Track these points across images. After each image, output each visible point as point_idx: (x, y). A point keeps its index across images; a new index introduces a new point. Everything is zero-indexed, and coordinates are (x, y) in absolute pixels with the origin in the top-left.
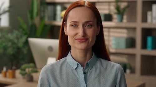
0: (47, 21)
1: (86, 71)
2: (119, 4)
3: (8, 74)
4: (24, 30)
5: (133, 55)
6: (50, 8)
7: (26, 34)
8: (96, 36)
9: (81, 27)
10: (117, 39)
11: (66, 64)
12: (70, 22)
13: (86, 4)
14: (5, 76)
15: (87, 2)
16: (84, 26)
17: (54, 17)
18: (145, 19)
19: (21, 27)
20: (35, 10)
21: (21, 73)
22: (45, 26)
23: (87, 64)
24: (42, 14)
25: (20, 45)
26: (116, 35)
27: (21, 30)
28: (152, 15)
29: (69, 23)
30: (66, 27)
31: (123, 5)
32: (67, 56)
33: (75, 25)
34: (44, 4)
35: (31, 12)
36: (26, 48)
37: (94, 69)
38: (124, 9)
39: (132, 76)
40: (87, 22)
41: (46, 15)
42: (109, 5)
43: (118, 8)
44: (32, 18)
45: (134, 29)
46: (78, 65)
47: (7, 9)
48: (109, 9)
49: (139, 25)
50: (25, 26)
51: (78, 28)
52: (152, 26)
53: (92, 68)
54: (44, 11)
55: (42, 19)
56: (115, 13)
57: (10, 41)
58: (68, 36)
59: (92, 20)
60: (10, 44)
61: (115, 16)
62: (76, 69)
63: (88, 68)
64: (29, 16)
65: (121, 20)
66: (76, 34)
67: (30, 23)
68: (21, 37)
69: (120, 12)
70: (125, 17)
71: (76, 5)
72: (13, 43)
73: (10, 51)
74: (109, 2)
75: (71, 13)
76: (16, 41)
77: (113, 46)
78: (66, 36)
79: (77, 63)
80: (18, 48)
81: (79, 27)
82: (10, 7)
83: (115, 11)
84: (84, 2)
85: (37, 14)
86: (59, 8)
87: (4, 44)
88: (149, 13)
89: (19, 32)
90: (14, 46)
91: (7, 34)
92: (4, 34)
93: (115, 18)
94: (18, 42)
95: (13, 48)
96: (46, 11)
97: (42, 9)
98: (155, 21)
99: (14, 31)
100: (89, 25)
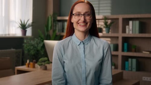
0: (57, 32)
2: (107, 21)
3: (30, 66)
6: (60, 24)
11: (72, 41)
12: (75, 12)
14: (28, 67)
17: (63, 30)
18: (124, 31)
19: (40, 37)
20: (50, 25)
22: (56, 36)
24: (54, 28)
25: (39, 48)
27: (40, 38)
28: (129, 28)
31: (109, 22)
35: (47, 26)
36: (43, 51)
40: (86, 12)
41: (57, 29)
43: (106, 23)
44: (47, 30)
45: (117, 38)
47: (31, 24)
49: (120, 35)
54: (56, 26)
56: (104, 27)
57: (32, 45)
58: (73, 23)
60: (32, 47)
61: (104, 29)
62: (79, 45)
64: (45, 29)
67: (46, 34)
68: (40, 43)
69: (108, 26)
70: (110, 30)
72: (34, 47)
73: (32, 52)
76: (36, 46)
80: (38, 51)
82: (33, 23)
85: (51, 27)
86: (66, 24)
87: (28, 48)
88: (127, 27)
89: (38, 40)
90: (35, 49)
91: (31, 41)
92: (28, 41)
93: (104, 31)
94: (38, 46)
95: (34, 50)
96: (57, 25)
97: (55, 25)
98: (131, 32)
99: (35, 39)
100: (87, 15)
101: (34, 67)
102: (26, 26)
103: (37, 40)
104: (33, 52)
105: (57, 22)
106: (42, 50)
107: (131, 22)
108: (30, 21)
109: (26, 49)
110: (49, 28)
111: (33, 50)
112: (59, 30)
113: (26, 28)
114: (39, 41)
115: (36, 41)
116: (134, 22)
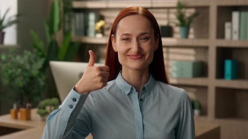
0: (74, 37)
1: (142, 97)
2: (183, 10)
3: (19, 115)
4: (39, 50)
5: (204, 88)
6: (79, 17)
7: (42, 56)
8: (154, 52)
9: (134, 40)
10: (180, 63)
12: (121, 34)
13: (140, 11)
14: (16, 117)
15: (141, 8)
16: (138, 39)
17: (85, 31)
18: (221, 34)
19: (35, 46)
20: (57, 21)
21: (38, 113)
22: (72, 44)
23: (144, 89)
24: (67, 27)
25: (35, 72)
26: (179, 57)
27: (35, 50)
28: (231, 27)
29: (118, 36)
30: (115, 41)
31: (189, 13)
32: (117, 78)
33: (127, 39)
34: (69, 11)
35: (51, 23)
36: (44, 77)
37: (152, 94)
38: (191, 19)
39: (203, 119)
40: (142, 34)
41: (73, 27)
42: (168, 13)
43: (181, 17)
44: (52, 32)
45: (206, 48)
46: (132, 89)
47: (14, 19)
48: (168, 19)
49: (213, 43)
50: (41, 45)
51: (131, 42)
52: (233, 45)
53: (149, 93)
54: (69, 22)
55: (66, 33)
56: (177, 25)
57: (19, 66)
58: (117, 52)
59: (148, 32)
60: (19, 71)
61: (177, 29)
62: (128, 94)
63: (145, 94)
64: (47, 28)
65: (186, 35)
66: (129, 50)
67: (49, 40)
68: (36, 60)
69: (185, 23)
70: (192, 30)
71: (128, 12)
72: (25, 70)
73: (20, 82)
74: (168, 8)
75: (122, 23)
76: (28, 67)
77: (174, 75)
78: (115, 52)
79: (131, 86)
80: (32, 78)
81: (132, 40)
82: (18, 15)
83: (178, 22)
84: (138, 9)
86: (92, 17)
87: (10, 72)
88: (227, 25)
89: (32, 53)
90: (26, 74)
91: (15, 57)
92: (9, 56)
93: (176, 33)
94: (31, 68)
95: (24, 77)
96: (73, 21)
97: (67, 18)
98: (236, 37)
99: (26, 51)
100: (144, 39)
101: (28, 118)
102: (5, 23)
103: (29, 53)
104: (22, 81)
105: (72, 13)
106: (40, 76)
107: (235, 15)
108: (13, 12)
109: (6, 75)
110: (56, 28)
111: (21, 78)
112: (76, 31)
113: (4, 27)
114: (33, 56)
115: (26, 57)
116: (243, 14)
